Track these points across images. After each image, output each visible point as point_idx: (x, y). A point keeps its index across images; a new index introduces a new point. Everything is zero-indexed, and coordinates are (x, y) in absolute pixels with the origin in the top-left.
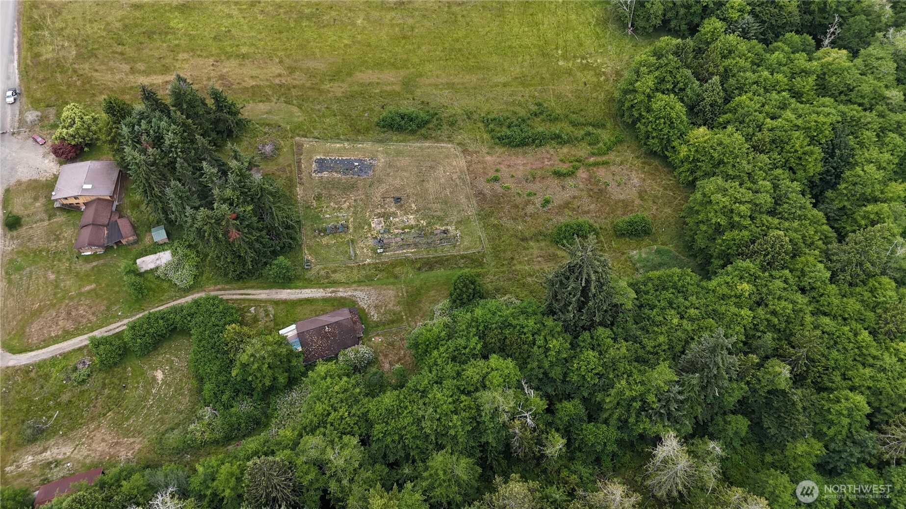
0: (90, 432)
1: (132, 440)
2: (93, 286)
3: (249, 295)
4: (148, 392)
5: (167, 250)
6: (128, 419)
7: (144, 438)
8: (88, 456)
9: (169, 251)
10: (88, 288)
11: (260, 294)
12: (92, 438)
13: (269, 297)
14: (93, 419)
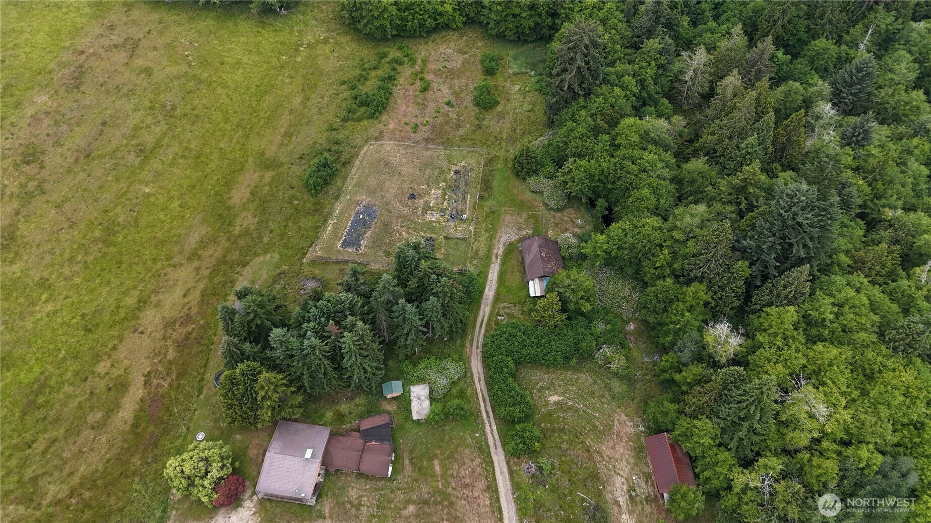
0: (603, 460)
1: (616, 422)
2: (436, 462)
3: (483, 321)
4: (571, 408)
5: (410, 389)
6: (594, 426)
7: (616, 412)
8: (627, 461)
9: (412, 388)
10: (438, 468)
11: (484, 312)
12: (610, 458)
13: (489, 306)
14: (590, 458)
